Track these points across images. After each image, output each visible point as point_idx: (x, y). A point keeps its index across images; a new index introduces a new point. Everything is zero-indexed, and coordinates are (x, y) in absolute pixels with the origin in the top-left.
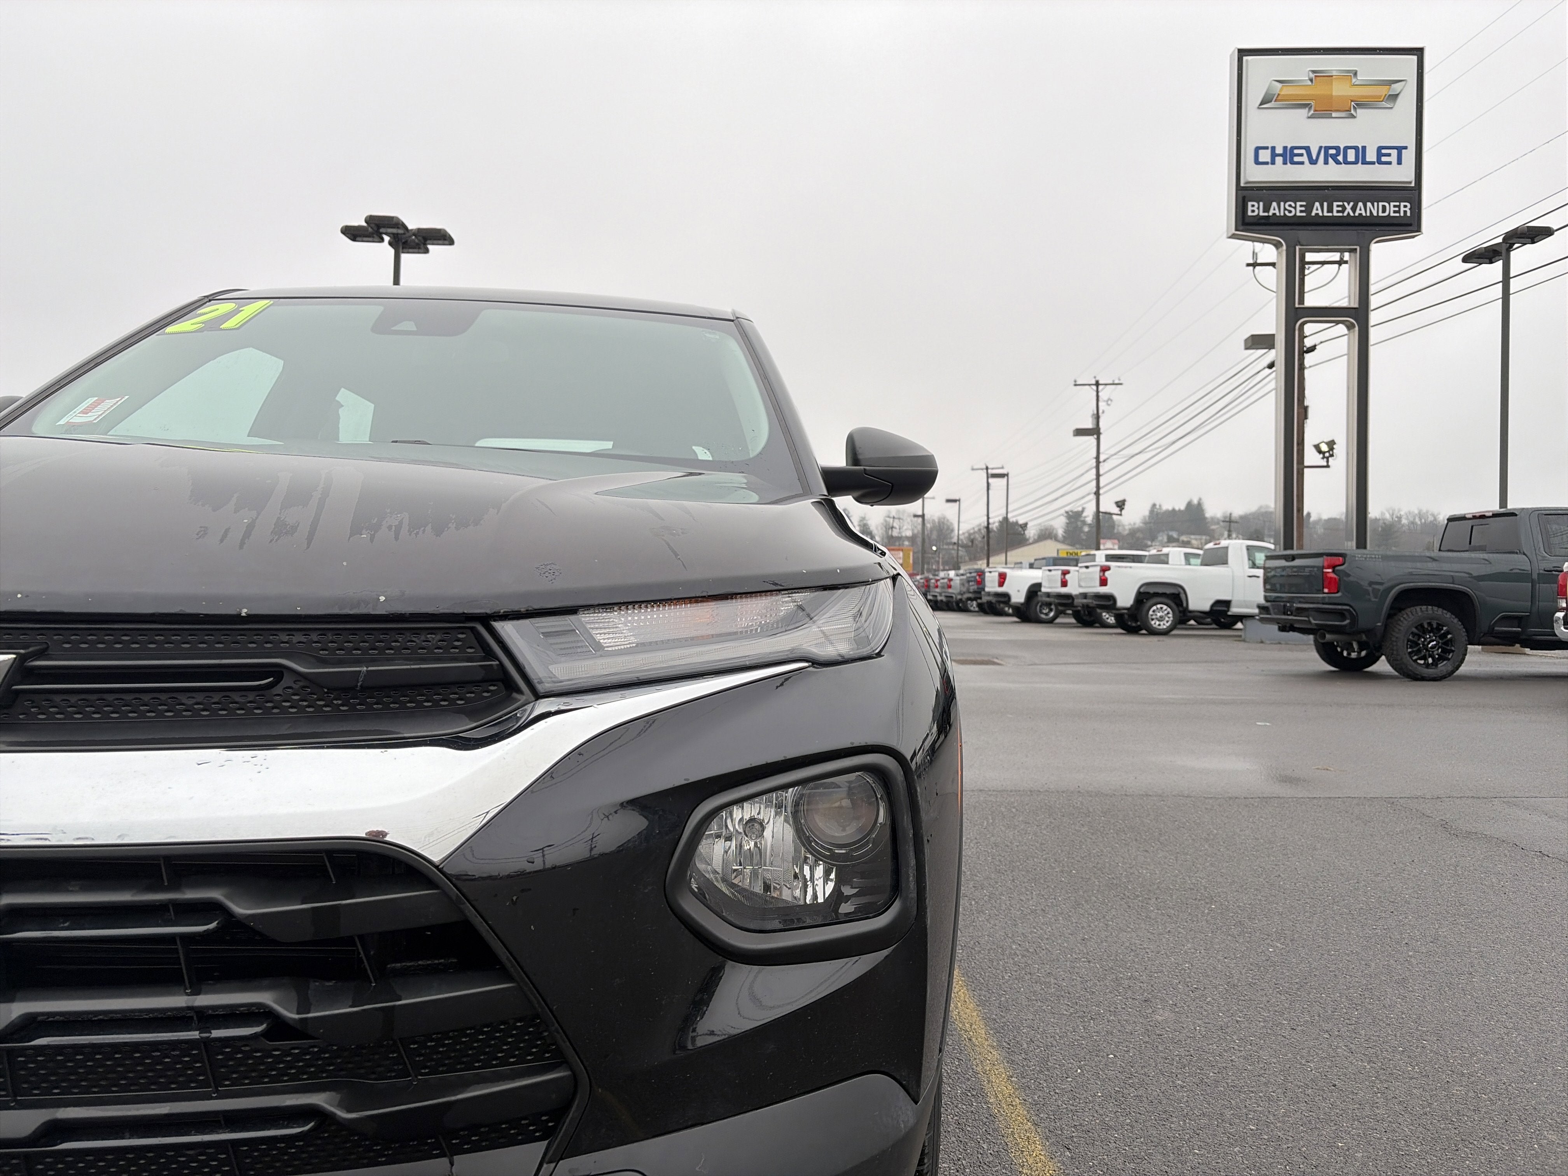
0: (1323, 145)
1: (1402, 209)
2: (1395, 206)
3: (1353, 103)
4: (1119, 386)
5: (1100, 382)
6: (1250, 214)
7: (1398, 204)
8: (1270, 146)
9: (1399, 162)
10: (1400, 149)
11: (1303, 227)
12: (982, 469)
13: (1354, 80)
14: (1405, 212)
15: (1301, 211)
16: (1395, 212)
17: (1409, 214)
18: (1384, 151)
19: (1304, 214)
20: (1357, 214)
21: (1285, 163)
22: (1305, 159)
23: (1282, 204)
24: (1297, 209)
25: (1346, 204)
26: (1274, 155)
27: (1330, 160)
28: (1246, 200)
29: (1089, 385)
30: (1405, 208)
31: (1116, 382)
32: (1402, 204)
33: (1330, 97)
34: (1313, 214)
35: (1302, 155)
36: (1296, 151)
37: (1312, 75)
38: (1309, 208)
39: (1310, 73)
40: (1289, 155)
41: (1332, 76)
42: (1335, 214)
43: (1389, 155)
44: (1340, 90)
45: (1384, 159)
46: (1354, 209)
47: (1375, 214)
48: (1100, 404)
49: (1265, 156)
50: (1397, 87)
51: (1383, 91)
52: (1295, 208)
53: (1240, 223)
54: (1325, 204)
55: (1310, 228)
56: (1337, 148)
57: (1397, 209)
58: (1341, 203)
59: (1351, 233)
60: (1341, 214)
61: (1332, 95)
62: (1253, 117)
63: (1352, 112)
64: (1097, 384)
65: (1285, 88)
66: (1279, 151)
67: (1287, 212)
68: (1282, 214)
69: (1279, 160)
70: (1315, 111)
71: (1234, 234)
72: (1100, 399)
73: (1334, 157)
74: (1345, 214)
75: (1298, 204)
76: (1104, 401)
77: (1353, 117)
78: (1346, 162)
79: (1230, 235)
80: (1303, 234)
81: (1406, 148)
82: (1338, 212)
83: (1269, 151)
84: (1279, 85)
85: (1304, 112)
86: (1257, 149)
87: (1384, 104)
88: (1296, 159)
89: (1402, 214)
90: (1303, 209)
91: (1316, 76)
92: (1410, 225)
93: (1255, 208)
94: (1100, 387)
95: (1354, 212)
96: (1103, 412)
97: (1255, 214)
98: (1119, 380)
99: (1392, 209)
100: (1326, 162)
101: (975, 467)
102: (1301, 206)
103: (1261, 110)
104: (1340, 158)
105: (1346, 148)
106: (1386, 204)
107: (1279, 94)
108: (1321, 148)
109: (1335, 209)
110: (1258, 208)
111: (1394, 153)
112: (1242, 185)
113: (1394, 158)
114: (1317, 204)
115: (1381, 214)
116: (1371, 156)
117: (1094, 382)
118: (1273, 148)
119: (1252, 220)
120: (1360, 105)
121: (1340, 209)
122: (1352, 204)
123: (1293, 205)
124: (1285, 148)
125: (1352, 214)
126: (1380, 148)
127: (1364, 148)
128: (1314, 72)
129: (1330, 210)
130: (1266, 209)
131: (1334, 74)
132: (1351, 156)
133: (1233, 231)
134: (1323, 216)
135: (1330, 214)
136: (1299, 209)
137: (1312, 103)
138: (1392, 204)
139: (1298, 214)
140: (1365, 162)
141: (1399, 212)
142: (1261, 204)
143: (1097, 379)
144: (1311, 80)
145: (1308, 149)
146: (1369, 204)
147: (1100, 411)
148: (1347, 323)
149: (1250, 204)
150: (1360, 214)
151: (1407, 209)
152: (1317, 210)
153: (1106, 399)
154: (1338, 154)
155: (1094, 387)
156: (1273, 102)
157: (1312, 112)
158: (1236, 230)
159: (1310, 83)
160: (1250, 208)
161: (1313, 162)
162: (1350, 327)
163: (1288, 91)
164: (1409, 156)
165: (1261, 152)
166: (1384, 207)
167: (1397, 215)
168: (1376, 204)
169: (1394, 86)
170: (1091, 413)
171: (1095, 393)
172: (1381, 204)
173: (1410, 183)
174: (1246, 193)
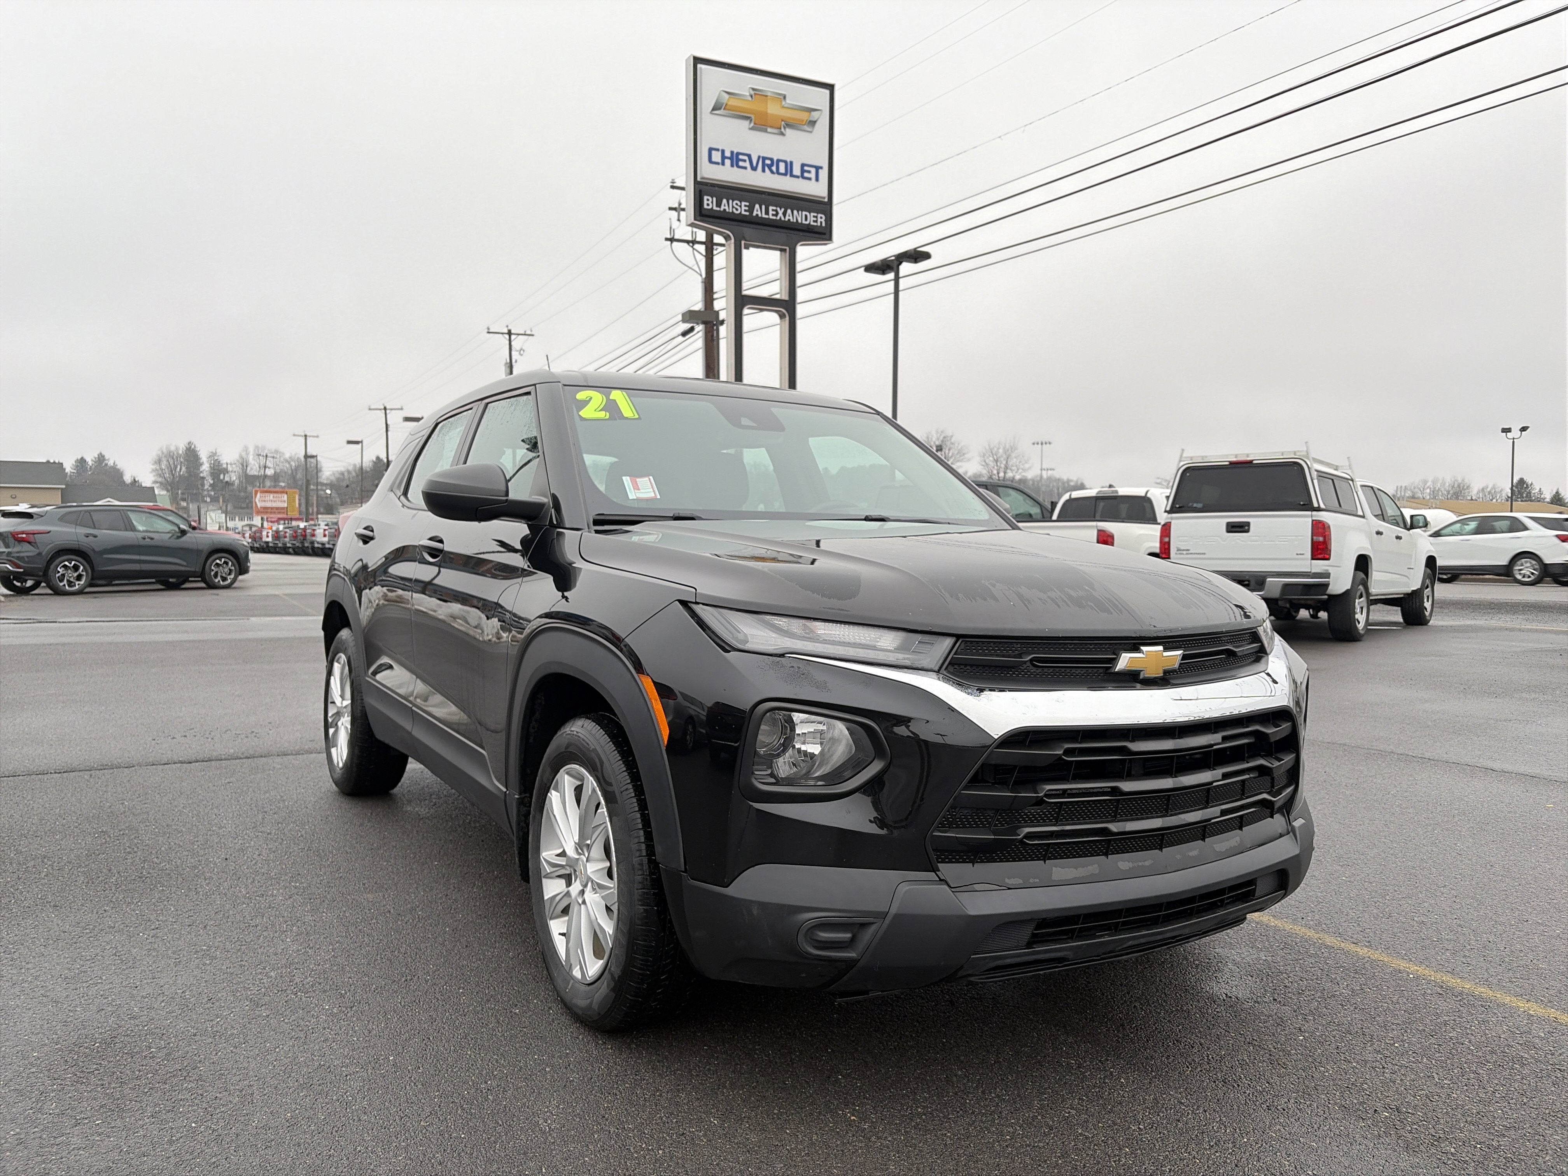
0: (762, 155)
1: (819, 220)
2: (814, 217)
3: (783, 123)
4: (531, 337)
5: (513, 332)
6: (705, 206)
7: (815, 215)
8: (720, 148)
9: (817, 179)
10: (818, 168)
11: (747, 225)
12: (380, 409)
13: (784, 103)
14: (821, 222)
15: (745, 211)
16: (814, 221)
17: (824, 225)
18: (806, 168)
19: (747, 213)
20: (787, 219)
21: (732, 166)
22: (747, 164)
23: (731, 201)
24: (740, 208)
25: (778, 209)
26: (724, 157)
27: (767, 169)
28: (703, 193)
29: (502, 333)
30: (821, 219)
31: (528, 332)
32: (819, 215)
33: (766, 114)
34: (754, 214)
35: (745, 161)
36: (741, 157)
37: (752, 92)
38: (751, 209)
39: (751, 90)
40: (735, 159)
41: (767, 96)
42: (771, 217)
43: (809, 172)
44: (773, 109)
45: (806, 175)
46: (784, 214)
47: (800, 221)
48: (513, 353)
49: (716, 156)
50: (815, 115)
51: (804, 116)
52: (740, 206)
53: (698, 214)
54: (763, 207)
55: (752, 226)
56: (772, 160)
57: (815, 219)
58: (775, 208)
59: (781, 235)
60: (774, 218)
61: (767, 113)
62: (707, 120)
63: (783, 130)
64: (510, 333)
65: (732, 100)
66: (728, 154)
67: (734, 210)
68: (731, 211)
69: (728, 162)
70: (755, 124)
71: (693, 223)
72: (513, 348)
73: (770, 167)
74: (778, 218)
75: (743, 203)
76: (517, 351)
77: (783, 134)
78: (778, 173)
79: (689, 223)
80: (747, 231)
81: (821, 168)
82: (773, 215)
83: (720, 153)
84: (727, 96)
85: (745, 124)
86: (711, 150)
87: (806, 128)
88: (741, 164)
89: (819, 224)
90: (747, 208)
91: (755, 94)
92: (824, 234)
93: (710, 202)
94: (513, 337)
95: (785, 217)
96: (516, 361)
97: (710, 207)
98: (531, 331)
99: (813, 219)
100: (764, 171)
101: (372, 407)
102: (745, 206)
103: (714, 116)
104: (774, 168)
105: (778, 161)
106: (808, 214)
107: (726, 105)
108: (759, 157)
109: (771, 212)
110: (712, 202)
111: (813, 170)
112: (699, 179)
113: (813, 175)
114: (757, 206)
115: (804, 222)
116: (797, 171)
117: (506, 331)
118: (723, 152)
119: (707, 213)
120: (788, 125)
121: (774, 213)
122: (783, 210)
123: (739, 204)
124: (732, 153)
125: (783, 219)
126: (803, 165)
127: (791, 163)
128: (754, 89)
129: (767, 213)
130: (719, 205)
131: (769, 94)
132: (782, 166)
133: (692, 220)
134: (762, 217)
135: (767, 216)
136: (743, 208)
137: (753, 117)
138: (812, 214)
139: (743, 213)
140: (792, 175)
141: (816, 221)
142: (714, 199)
143: (509, 328)
144: (751, 96)
145: (749, 156)
146: (795, 212)
147: (513, 361)
148: (780, 313)
149: (706, 198)
150: (789, 220)
151: (823, 220)
152: (758, 211)
153: (518, 349)
154: (772, 165)
155: (507, 336)
156: (722, 110)
157: (752, 124)
158: (695, 219)
159: (750, 98)
160: (705, 202)
161: (754, 169)
162: (782, 316)
163: (733, 102)
164: (824, 174)
165: (713, 152)
166: (806, 216)
167: (815, 224)
168: (800, 212)
169: (813, 113)
170: (504, 362)
171: (508, 342)
172: (804, 213)
173: (824, 198)
174: (703, 188)
